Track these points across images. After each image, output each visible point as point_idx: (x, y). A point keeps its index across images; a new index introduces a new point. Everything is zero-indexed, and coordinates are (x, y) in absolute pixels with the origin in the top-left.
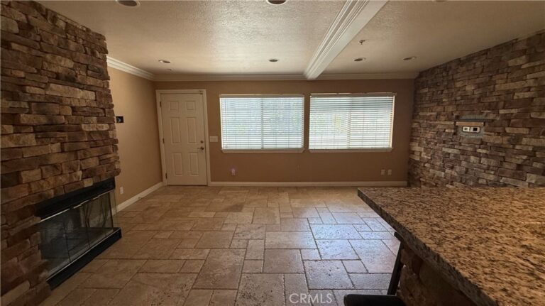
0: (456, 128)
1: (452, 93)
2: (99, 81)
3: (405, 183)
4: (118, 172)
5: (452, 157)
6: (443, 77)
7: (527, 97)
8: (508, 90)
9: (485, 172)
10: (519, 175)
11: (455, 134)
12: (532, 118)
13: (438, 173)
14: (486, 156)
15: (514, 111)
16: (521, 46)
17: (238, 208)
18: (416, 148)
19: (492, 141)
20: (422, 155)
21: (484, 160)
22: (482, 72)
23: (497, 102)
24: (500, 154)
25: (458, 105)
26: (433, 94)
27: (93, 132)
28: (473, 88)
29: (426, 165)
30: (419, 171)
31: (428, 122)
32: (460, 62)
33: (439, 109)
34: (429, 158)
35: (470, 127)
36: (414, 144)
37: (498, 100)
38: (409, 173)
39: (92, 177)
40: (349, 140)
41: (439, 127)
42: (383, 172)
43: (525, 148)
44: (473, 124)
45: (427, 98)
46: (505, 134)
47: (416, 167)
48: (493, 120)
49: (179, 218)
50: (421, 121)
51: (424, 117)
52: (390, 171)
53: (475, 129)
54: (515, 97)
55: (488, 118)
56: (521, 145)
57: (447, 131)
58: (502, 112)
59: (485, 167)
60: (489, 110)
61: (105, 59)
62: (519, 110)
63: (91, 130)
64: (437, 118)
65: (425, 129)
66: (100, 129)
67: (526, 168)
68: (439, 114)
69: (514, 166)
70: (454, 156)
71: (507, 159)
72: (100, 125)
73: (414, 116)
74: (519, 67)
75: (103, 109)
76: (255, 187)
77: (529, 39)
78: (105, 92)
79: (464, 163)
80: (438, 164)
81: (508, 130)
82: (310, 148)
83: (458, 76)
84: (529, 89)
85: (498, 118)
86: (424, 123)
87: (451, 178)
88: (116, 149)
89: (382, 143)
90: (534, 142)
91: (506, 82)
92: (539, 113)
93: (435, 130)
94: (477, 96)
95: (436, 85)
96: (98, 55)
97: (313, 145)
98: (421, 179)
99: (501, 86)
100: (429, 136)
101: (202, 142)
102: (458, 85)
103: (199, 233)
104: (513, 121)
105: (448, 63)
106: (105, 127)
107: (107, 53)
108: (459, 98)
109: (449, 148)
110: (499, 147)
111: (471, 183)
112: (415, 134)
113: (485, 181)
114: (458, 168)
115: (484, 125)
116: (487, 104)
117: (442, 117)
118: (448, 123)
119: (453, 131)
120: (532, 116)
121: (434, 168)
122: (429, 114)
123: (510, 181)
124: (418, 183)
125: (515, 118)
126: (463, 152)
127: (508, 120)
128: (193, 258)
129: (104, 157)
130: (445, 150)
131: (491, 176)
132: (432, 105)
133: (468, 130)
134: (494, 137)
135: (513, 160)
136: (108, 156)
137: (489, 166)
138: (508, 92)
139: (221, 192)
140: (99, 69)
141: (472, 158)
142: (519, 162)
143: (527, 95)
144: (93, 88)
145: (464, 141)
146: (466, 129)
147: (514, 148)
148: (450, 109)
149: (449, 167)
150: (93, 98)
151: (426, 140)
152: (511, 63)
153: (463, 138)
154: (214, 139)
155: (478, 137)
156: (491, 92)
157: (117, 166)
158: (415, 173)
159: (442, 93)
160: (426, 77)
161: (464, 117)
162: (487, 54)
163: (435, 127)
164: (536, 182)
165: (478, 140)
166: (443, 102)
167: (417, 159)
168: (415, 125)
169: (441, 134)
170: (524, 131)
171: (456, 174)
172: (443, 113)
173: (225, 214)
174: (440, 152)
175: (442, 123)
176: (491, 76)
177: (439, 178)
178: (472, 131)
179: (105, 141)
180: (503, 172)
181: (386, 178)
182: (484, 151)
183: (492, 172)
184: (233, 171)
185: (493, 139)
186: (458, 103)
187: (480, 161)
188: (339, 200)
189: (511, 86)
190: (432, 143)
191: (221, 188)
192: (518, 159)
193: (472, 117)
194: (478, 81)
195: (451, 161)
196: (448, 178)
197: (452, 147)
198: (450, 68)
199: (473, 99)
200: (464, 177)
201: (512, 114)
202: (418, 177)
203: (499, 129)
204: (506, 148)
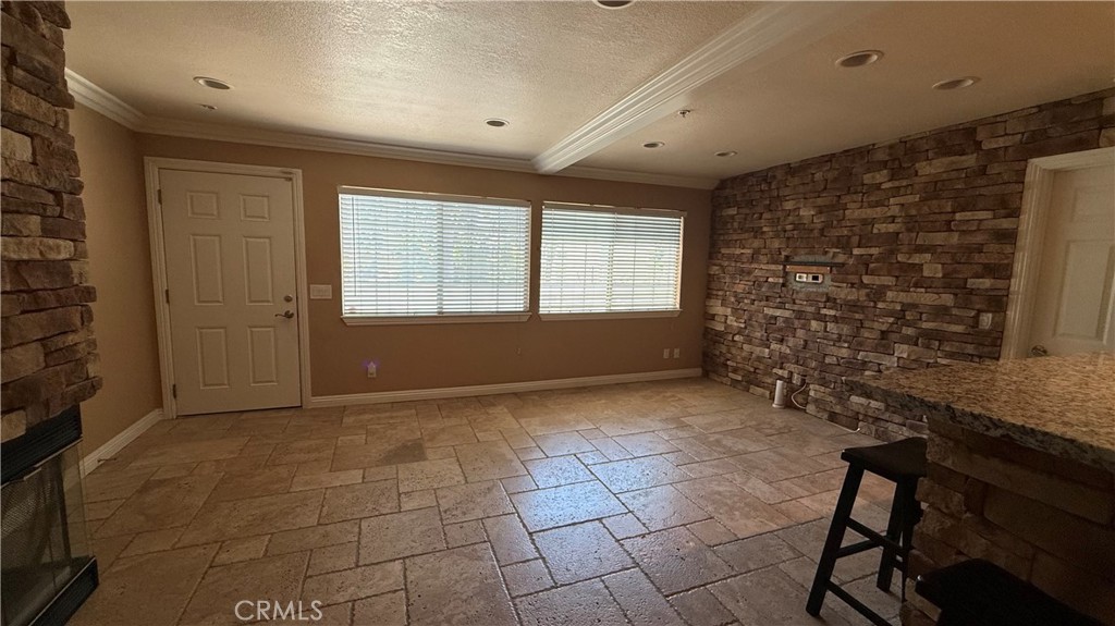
0: (786, 274)
1: (779, 218)
2: (44, 105)
3: (698, 371)
4: (93, 387)
5: (780, 324)
6: (761, 191)
7: (891, 231)
8: (866, 219)
9: (834, 345)
10: (884, 346)
11: (783, 285)
12: (898, 262)
13: (757, 350)
14: (835, 319)
15: (875, 251)
16: (881, 156)
17: (412, 452)
18: (717, 308)
19: (842, 296)
20: (728, 322)
21: (830, 326)
22: (825, 188)
23: (849, 237)
24: (857, 316)
25: (788, 238)
26: (745, 219)
27: (27, 262)
28: (813, 213)
29: (736, 338)
30: (724, 349)
31: (738, 264)
32: (791, 170)
33: (757, 243)
34: (743, 326)
35: (807, 273)
36: (712, 302)
37: (850, 234)
38: (705, 354)
39: (22, 408)
40: (611, 296)
41: (757, 273)
42: (666, 354)
43: (891, 306)
44: (814, 269)
45: (736, 225)
46: (862, 285)
47: (715, 342)
48: (843, 264)
49: (267, 499)
50: (726, 263)
51: (729, 257)
52: (677, 351)
53: (815, 278)
54: (875, 231)
55: (836, 261)
56: (884, 301)
57: (770, 280)
58: (856, 251)
59: (835, 336)
60: (837, 248)
61: (59, 41)
62: (881, 249)
63: (25, 257)
64: (753, 258)
65: (733, 277)
66: (52, 256)
67: (894, 337)
68: (756, 252)
69: (876, 335)
70: (784, 322)
71: (867, 324)
72: (51, 242)
73: (712, 253)
74: (878, 187)
75: (56, 193)
76: (425, 401)
77: (891, 147)
78: (60, 143)
79: (800, 333)
80: (758, 335)
81: (866, 279)
82: (542, 311)
83: (787, 191)
84: (893, 219)
85: (851, 261)
86: (731, 267)
87: (781, 358)
88: (87, 317)
89: (663, 301)
90: (903, 297)
91: (861, 207)
92: (907, 256)
93: (752, 278)
94: (819, 226)
95: (751, 204)
96: (44, 27)
97: (549, 305)
98: (728, 362)
99: (855, 212)
100: (740, 288)
101: (288, 299)
102: (789, 205)
103: (347, 526)
104: (872, 265)
105: (771, 168)
106: (65, 249)
107: (67, 25)
108: (789, 227)
109: (777, 308)
110: (854, 306)
111: (814, 364)
112: (713, 285)
113: (835, 359)
114: (791, 341)
115: (831, 271)
116: (835, 240)
117: (761, 257)
118: (773, 267)
119: (781, 281)
120: (899, 259)
121: (750, 342)
122: (738, 251)
123: (872, 356)
124: (722, 370)
125: (877, 260)
126: (800, 315)
127: (865, 262)
128: (369, 593)
129: (60, 342)
130: (769, 312)
131: (844, 350)
132: (746, 235)
133: (805, 280)
134: (846, 291)
135: (876, 325)
136: (71, 339)
137: (840, 336)
138: (865, 222)
139: (348, 420)
140: (46, 68)
141: (814, 324)
142: (884, 328)
143: (892, 228)
144: (28, 126)
145: (801, 295)
146: (800, 277)
147: (875, 307)
148: (776, 244)
149: (775, 339)
150: (27, 155)
151: (736, 294)
152: (867, 179)
153: (797, 293)
154: (324, 291)
155: (821, 290)
156: (839, 221)
157: (93, 369)
158: (718, 353)
159: (760, 218)
160: (733, 188)
161: (797, 259)
162: (831, 161)
163: (749, 273)
164: (909, 356)
165: (822, 294)
166: (763, 233)
167: (721, 328)
168: (715, 270)
169: (760, 286)
170: (888, 280)
171: (788, 351)
172: (763, 251)
173: (389, 470)
174: (761, 315)
175: (762, 266)
176: (839, 196)
177: (759, 359)
178: (810, 280)
179: (61, 292)
180: (860, 344)
181: (672, 364)
182: (832, 312)
183: (846, 345)
184: (372, 367)
185: (845, 293)
186: (788, 234)
187: (826, 328)
188: (610, 412)
189: (869, 213)
190: (746, 301)
191: (343, 410)
192: (883, 323)
193: (811, 259)
194: (819, 201)
195: (780, 330)
196: (776, 357)
197: (781, 306)
198: (774, 177)
199: (812, 230)
200: (801, 355)
201: (872, 255)
202: (722, 359)
203: (854, 279)
204: (863, 307)
